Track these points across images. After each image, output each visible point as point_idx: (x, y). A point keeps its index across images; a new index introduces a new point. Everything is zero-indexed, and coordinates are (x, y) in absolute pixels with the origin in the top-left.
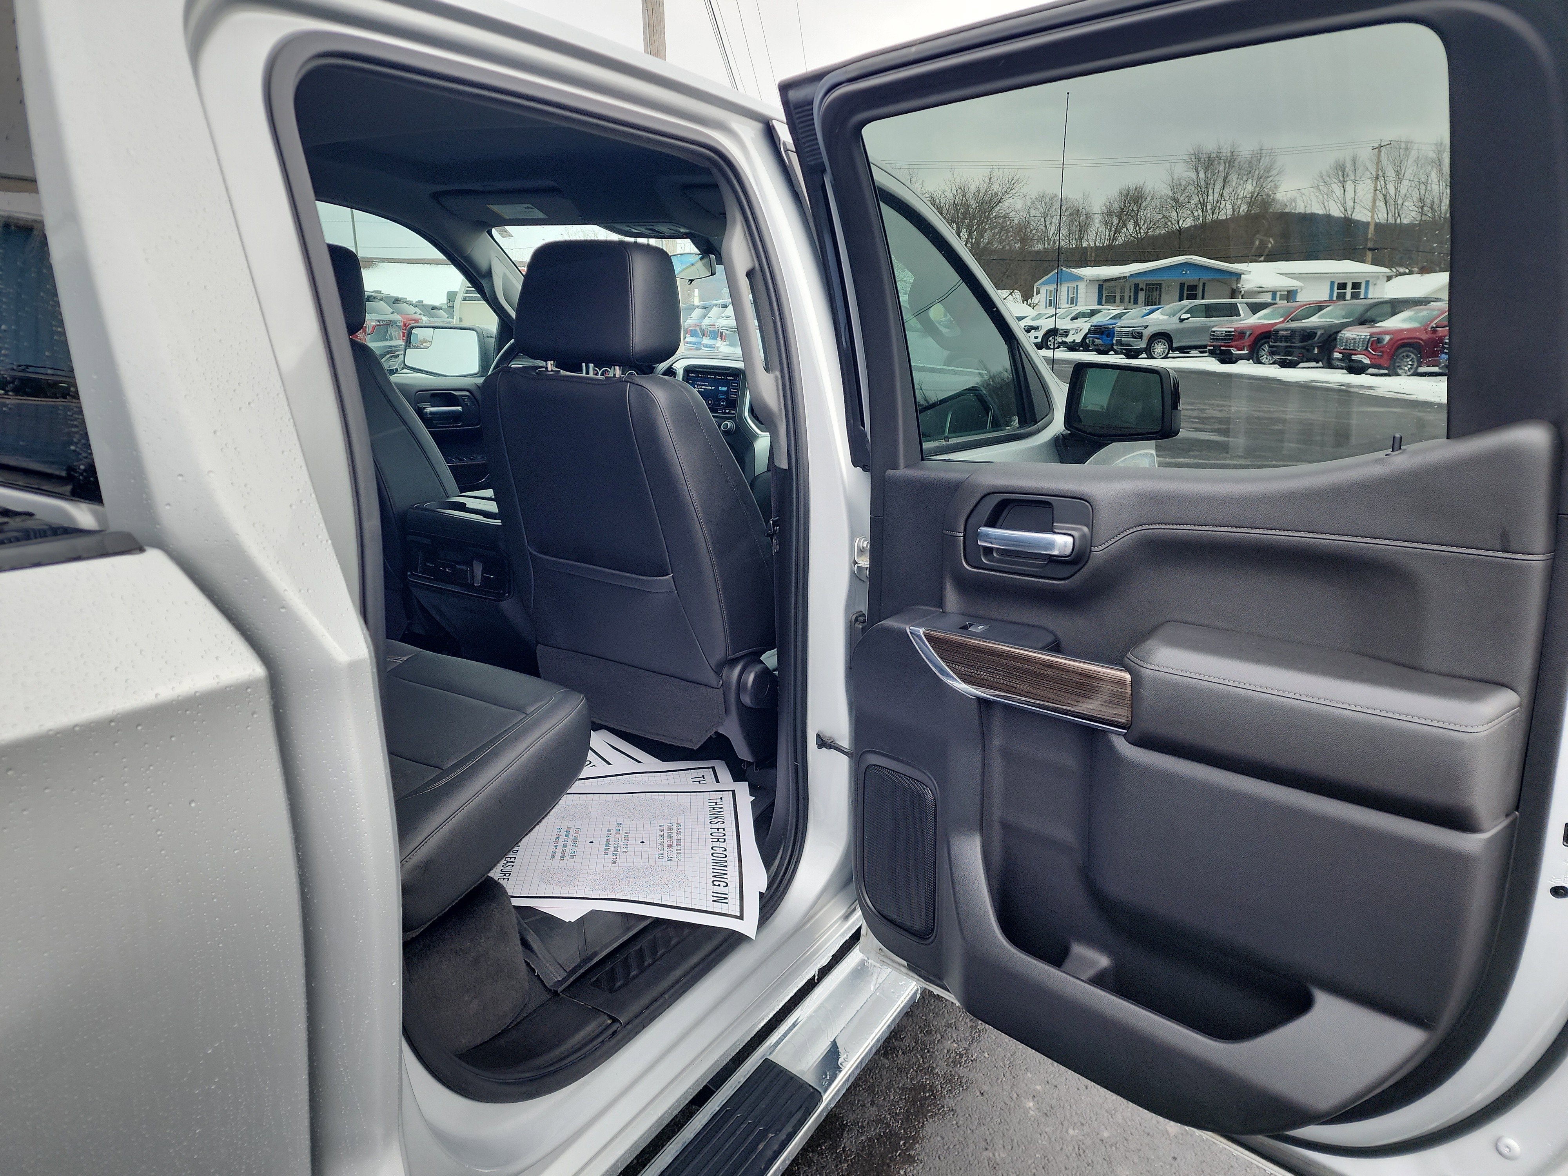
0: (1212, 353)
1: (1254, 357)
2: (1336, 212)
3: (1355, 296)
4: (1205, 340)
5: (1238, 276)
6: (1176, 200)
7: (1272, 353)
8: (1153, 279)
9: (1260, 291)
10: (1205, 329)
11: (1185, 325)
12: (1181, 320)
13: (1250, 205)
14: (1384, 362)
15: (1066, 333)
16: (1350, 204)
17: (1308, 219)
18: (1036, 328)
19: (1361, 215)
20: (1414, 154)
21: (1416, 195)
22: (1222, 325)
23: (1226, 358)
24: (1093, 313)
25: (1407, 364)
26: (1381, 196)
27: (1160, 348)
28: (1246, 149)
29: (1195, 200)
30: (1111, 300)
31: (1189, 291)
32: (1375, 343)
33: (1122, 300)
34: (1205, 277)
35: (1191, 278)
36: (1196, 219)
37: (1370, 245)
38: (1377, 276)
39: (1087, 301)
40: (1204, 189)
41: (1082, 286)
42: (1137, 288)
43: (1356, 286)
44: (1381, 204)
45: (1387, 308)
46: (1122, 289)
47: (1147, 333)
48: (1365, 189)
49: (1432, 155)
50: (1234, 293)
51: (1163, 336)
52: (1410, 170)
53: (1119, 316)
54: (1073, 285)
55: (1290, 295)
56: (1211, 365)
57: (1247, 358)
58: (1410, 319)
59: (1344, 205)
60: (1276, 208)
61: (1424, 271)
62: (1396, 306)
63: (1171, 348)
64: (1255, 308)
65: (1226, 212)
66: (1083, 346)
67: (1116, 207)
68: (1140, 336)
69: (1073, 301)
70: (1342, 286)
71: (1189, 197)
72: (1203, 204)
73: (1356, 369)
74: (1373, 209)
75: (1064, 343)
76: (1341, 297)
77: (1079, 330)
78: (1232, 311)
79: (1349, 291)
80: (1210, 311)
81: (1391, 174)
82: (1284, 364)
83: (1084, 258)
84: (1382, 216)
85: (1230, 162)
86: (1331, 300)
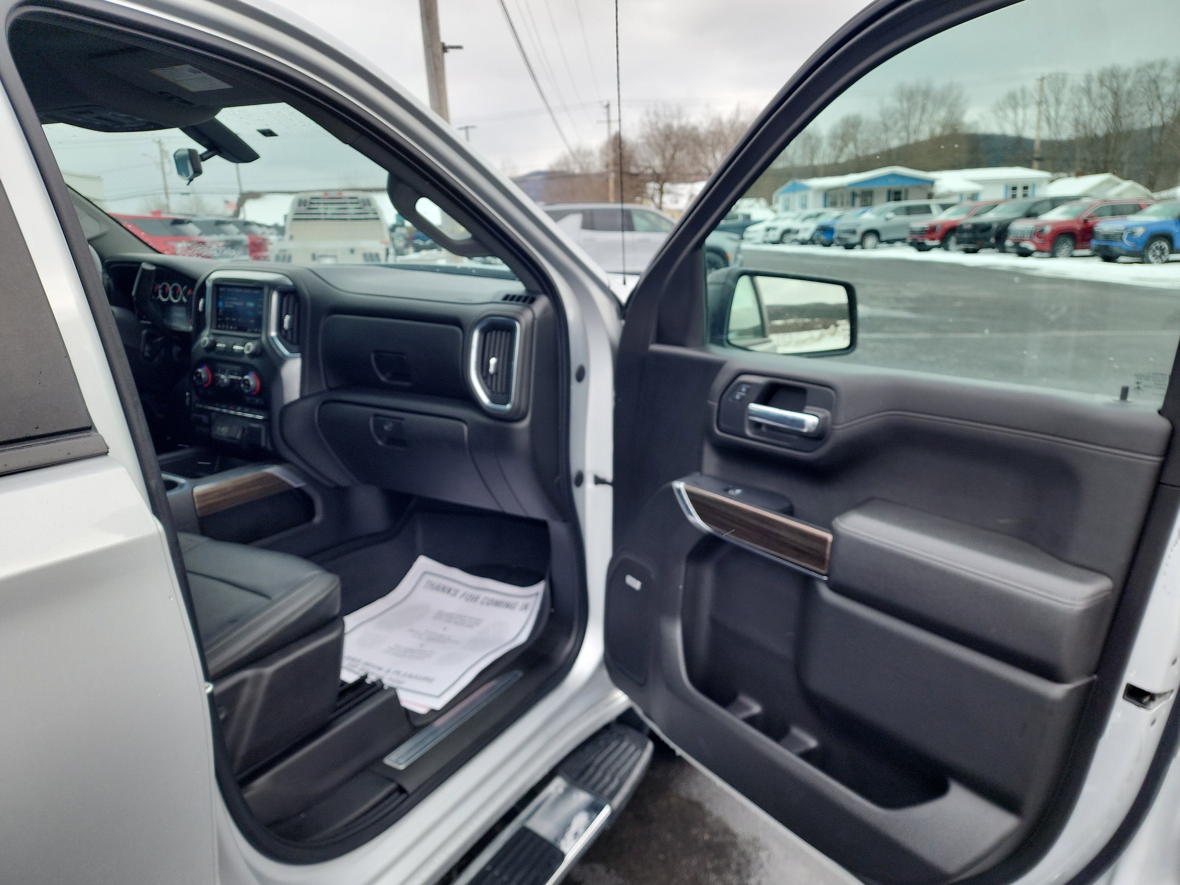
0: (912, 244)
1: (944, 245)
2: (1010, 131)
3: (1025, 195)
4: (905, 234)
5: (932, 183)
6: (885, 125)
7: (958, 242)
8: (866, 187)
9: (950, 194)
10: (905, 226)
11: (890, 223)
12: (887, 219)
13: (944, 127)
14: (1047, 247)
15: (797, 232)
16: (1020, 124)
17: (989, 138)
18: (774, 229)
19: (1030, 134)
20: (1069, 84)
21: (1071, 116)
22: (920, 222)
23: (921, 247)
24: (818, 215)
25: (1065, 248)
26: (1044, 118)
27: (870, 241)
28: (939, 84)
29: (900, 124)
30: (834, 204)
31: (896, 195)
32: (1038, 233)
33: (842, 204)
34: (907, 184)
35: (896, 185)
36: (901, 139)
37: (1037, 155)
38: (1041, 180)
39: (815, 205)
40: (907, 116)
41: (811, 195)
42: (854, 195)
43: (1026, 188)
44: (1044, 125)
45: (1048, 205)
46: (842, 196)
47: (861, 230)
48: (1032, 113)
49: (1083, 84)
50: (930, 196)
51: (874, 232)
52: (1066, 96)
53: (838, 218)
54: (803, 193)
55: (974, 196)
56: (911, 254)
57: (939, 247)
58: (1066, 213)
59: (1016, 124)
60: (963, 130)
61: (1079, 174)
62: (1055, 203)
63: (881, 242)
64: (945, 207)
65: (924, 135)
66: (812, 241)
67: (839, 131)
68: (853, 232)
69: (804, 206)
70: (1014, 188)
71: (896, 123)
72: (906, 128)
73: (1025, 253)
74: (1039, 128)
75: (796, 240)
76: (1014, 196)
77: (808, 229)
78: (927, 210)
79: (1020, 192)
80: (909, 211)
81: (1051, 99)
82: (967, 251)
83: (814, 172)
84: (1046, 134)
85: (926, 94)
86: (1006, 200)
